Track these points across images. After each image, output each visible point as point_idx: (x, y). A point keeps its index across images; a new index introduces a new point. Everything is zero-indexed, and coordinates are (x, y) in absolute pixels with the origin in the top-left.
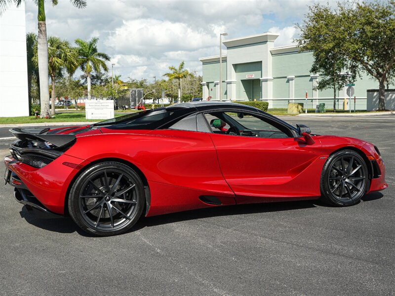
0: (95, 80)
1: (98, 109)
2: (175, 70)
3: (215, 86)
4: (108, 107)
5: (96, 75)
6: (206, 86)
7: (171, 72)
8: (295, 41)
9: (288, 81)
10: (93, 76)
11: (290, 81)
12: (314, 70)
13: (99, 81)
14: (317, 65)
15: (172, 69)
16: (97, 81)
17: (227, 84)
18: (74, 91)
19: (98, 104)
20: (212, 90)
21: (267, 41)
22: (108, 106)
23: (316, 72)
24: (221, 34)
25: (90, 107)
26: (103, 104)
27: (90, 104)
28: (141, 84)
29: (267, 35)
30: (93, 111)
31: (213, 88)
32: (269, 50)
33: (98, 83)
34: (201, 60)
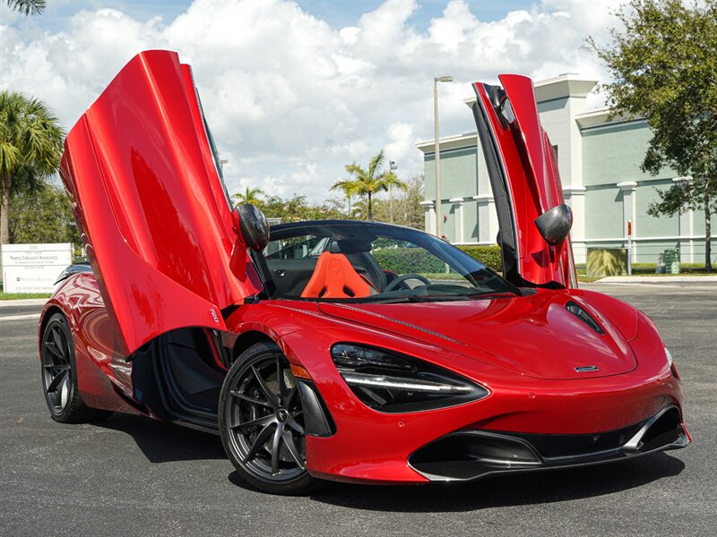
1: (32, 267)
2: (361, 172)
3: (452, 211)
4: (56, 262)
6: (432, 210)
7: (353, 178)
8: (601, 89)
9: (620, 198)
11: (625, 197)
12: (651, 163)
14: (657, 148)
15: (352, 169)
17: (478, 205)
19: (33, 255)
20: (445, 219)
21: (568, 97)
22: (56, 258)
23: (657, 169)
24: (436, 80)
25: (13, 262)
26: (44, 254)
27: (15, 255)
28: (292, 208)
29: (567, 81)
30: (21, 272)
31: (450, 217)
32: (574, 117)
34: (419, 148)
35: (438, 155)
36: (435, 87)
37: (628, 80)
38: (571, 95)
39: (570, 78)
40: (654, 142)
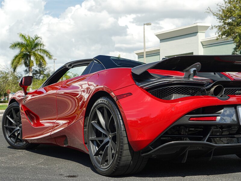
0: (39, 75)
5: (39, 70)
8: (214, 28)
10: (36, 71)
13: (42, 76)
14: (237, 51)
16: (40, 76)
18: (16, 85)
21: (197, 32)
24: (144, 24)
29: (197, 26)
32: (200, 41)
33: (41, 78)
34: (136, 54)
35: (145, 56)
36: (144, 27)
37: (225, 23)
38: (199, 31)
39: (198, 24)
40: (235, 49)
